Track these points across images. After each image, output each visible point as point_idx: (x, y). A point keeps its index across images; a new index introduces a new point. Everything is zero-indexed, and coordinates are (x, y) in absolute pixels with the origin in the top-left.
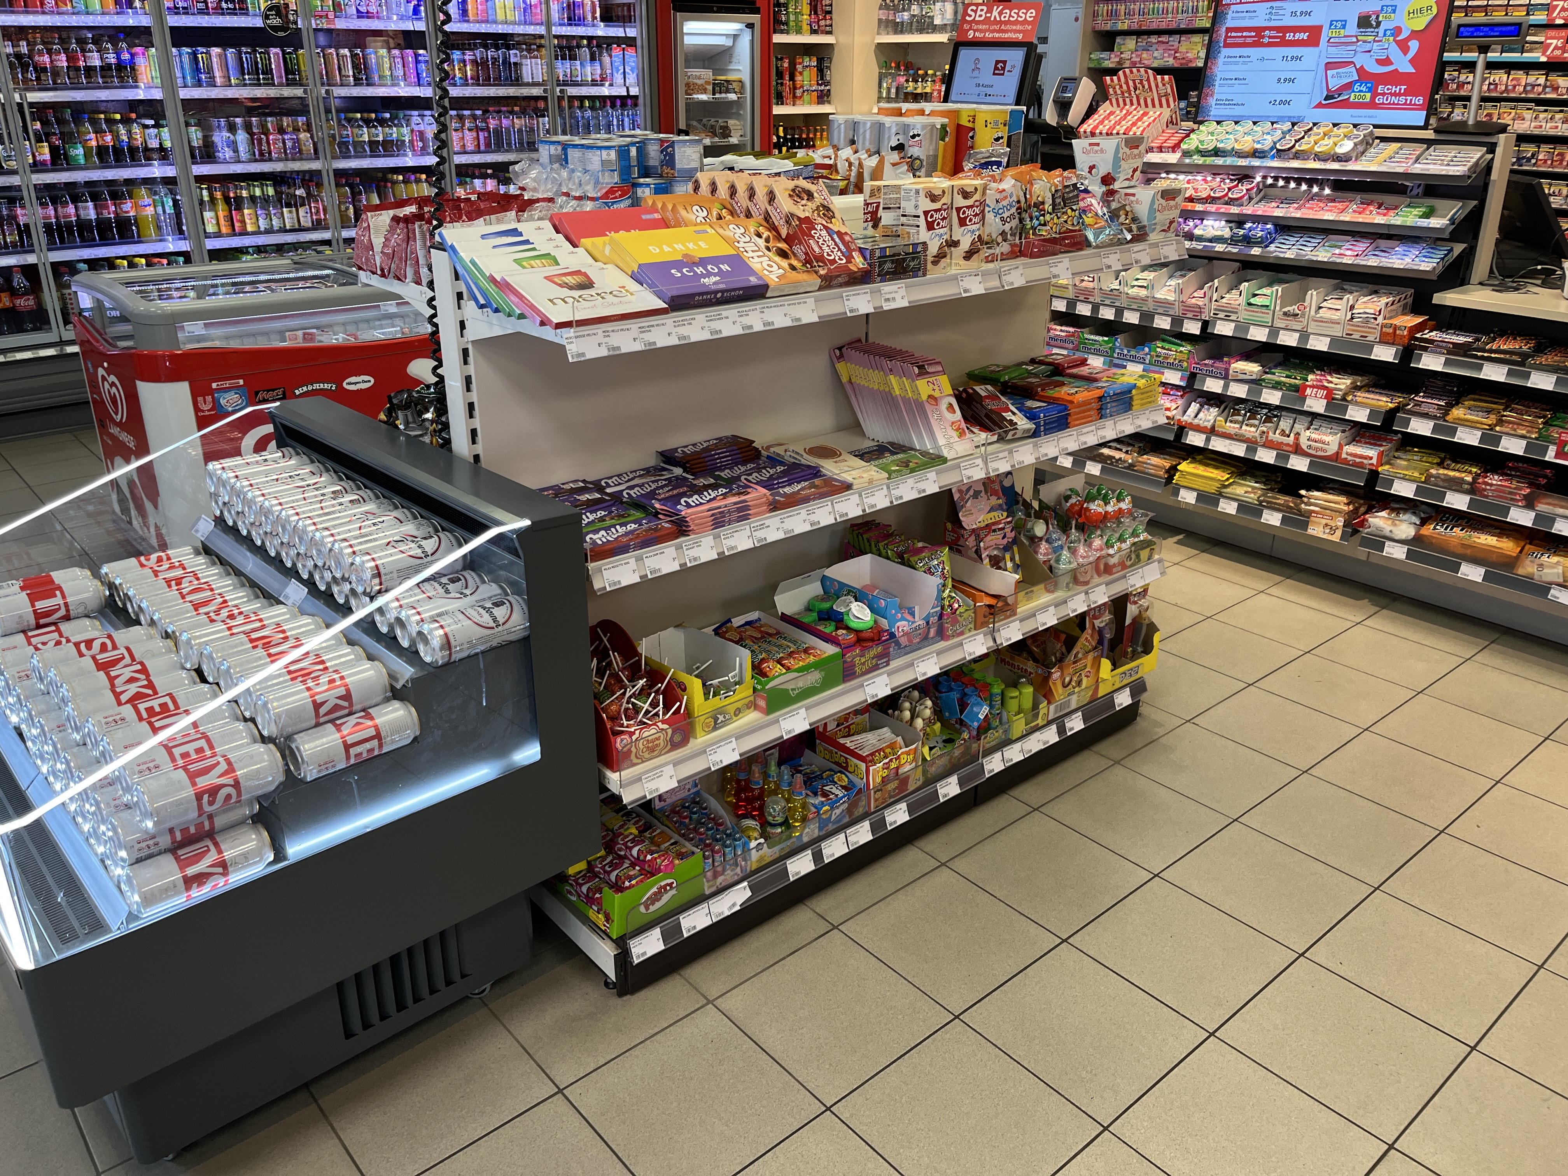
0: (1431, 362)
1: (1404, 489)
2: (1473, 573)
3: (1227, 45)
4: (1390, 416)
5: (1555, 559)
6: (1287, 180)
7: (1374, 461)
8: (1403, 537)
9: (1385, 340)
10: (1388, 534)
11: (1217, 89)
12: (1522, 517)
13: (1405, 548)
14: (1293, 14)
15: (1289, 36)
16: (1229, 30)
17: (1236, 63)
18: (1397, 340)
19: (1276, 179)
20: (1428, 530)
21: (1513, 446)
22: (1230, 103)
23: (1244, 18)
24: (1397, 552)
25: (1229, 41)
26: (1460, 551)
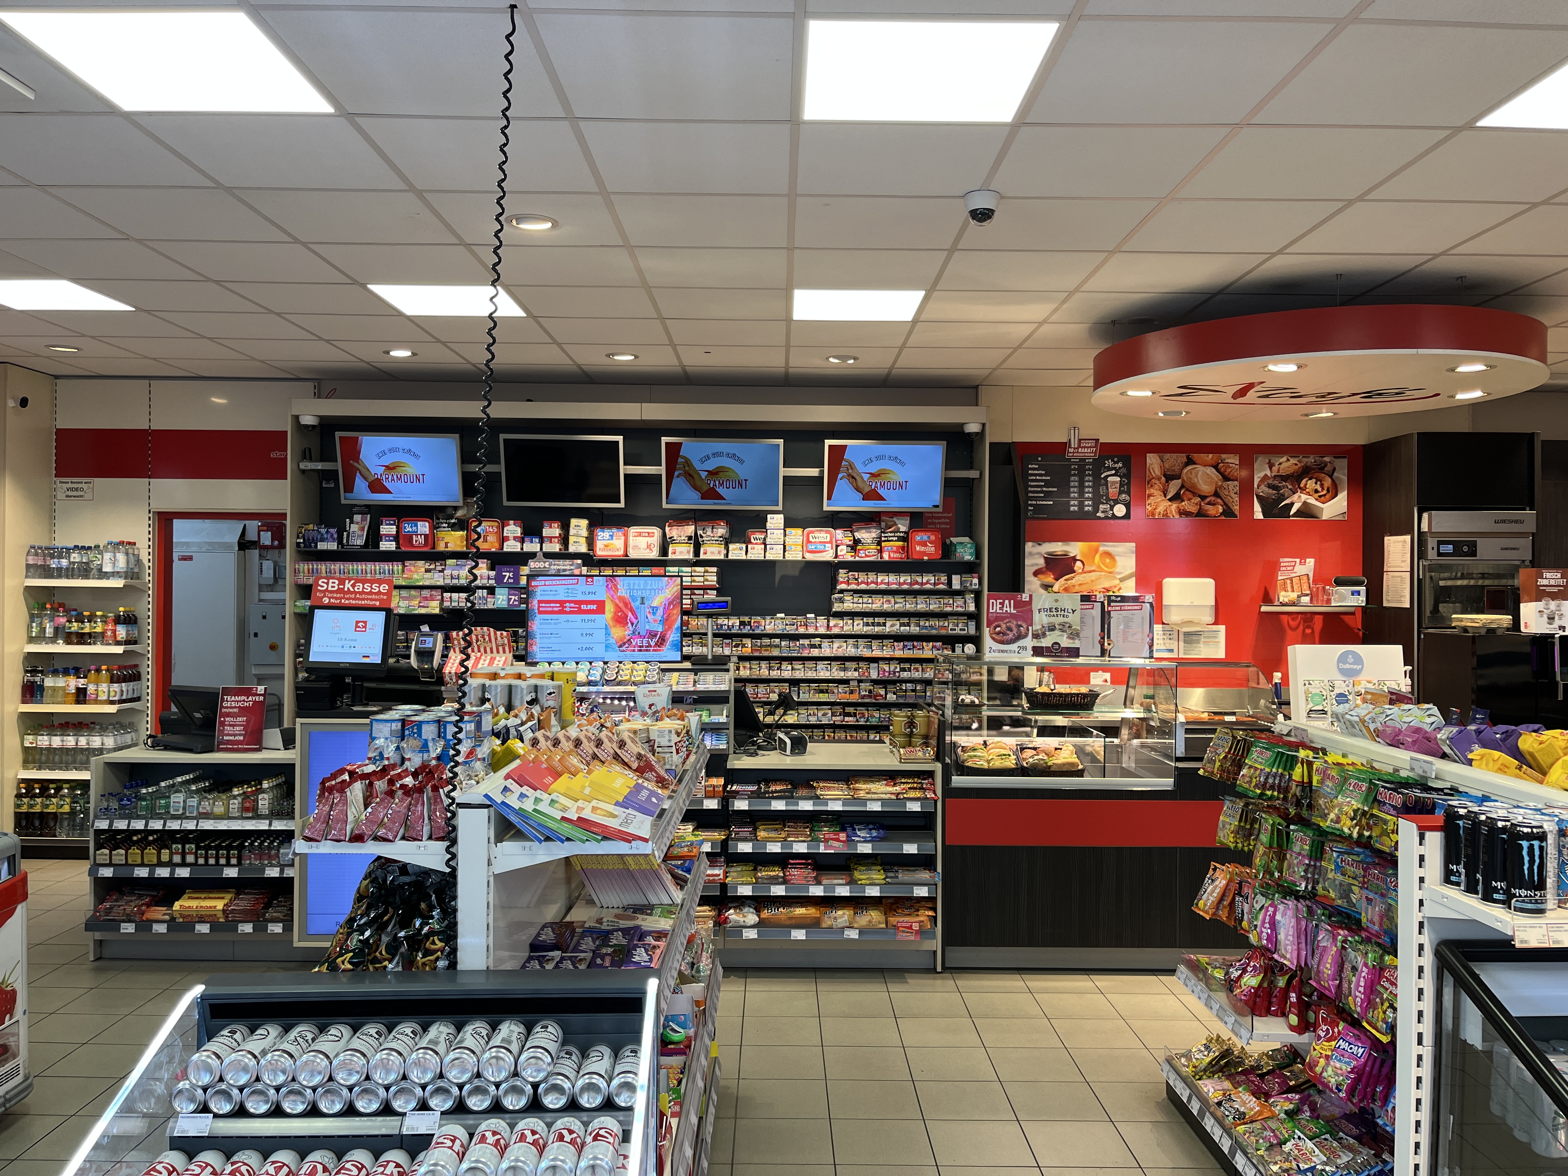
0: (741, 805)
1: (745, 891)
2: (799, 935)
3: (540, 612)
4: (725, 843)
5: (840, 912)
6: (612, 699)
7: (721, 877)
8: (752, 923)
9: (709, 796)
10: (743, 924)
11: (538, 640)
12: (817, 891)
13: (756, 931)
14: (584, 593)
15: (584, 607)
16: (540, 602)
17: (550, 624)
18: (716, 795)
19: (604, 699)
20: (765, 914)
21: (801, 848)
22: (550, 649)
23: (549, 595)
24: (751, 934)
25: (541, 609)
26: (789, 922)
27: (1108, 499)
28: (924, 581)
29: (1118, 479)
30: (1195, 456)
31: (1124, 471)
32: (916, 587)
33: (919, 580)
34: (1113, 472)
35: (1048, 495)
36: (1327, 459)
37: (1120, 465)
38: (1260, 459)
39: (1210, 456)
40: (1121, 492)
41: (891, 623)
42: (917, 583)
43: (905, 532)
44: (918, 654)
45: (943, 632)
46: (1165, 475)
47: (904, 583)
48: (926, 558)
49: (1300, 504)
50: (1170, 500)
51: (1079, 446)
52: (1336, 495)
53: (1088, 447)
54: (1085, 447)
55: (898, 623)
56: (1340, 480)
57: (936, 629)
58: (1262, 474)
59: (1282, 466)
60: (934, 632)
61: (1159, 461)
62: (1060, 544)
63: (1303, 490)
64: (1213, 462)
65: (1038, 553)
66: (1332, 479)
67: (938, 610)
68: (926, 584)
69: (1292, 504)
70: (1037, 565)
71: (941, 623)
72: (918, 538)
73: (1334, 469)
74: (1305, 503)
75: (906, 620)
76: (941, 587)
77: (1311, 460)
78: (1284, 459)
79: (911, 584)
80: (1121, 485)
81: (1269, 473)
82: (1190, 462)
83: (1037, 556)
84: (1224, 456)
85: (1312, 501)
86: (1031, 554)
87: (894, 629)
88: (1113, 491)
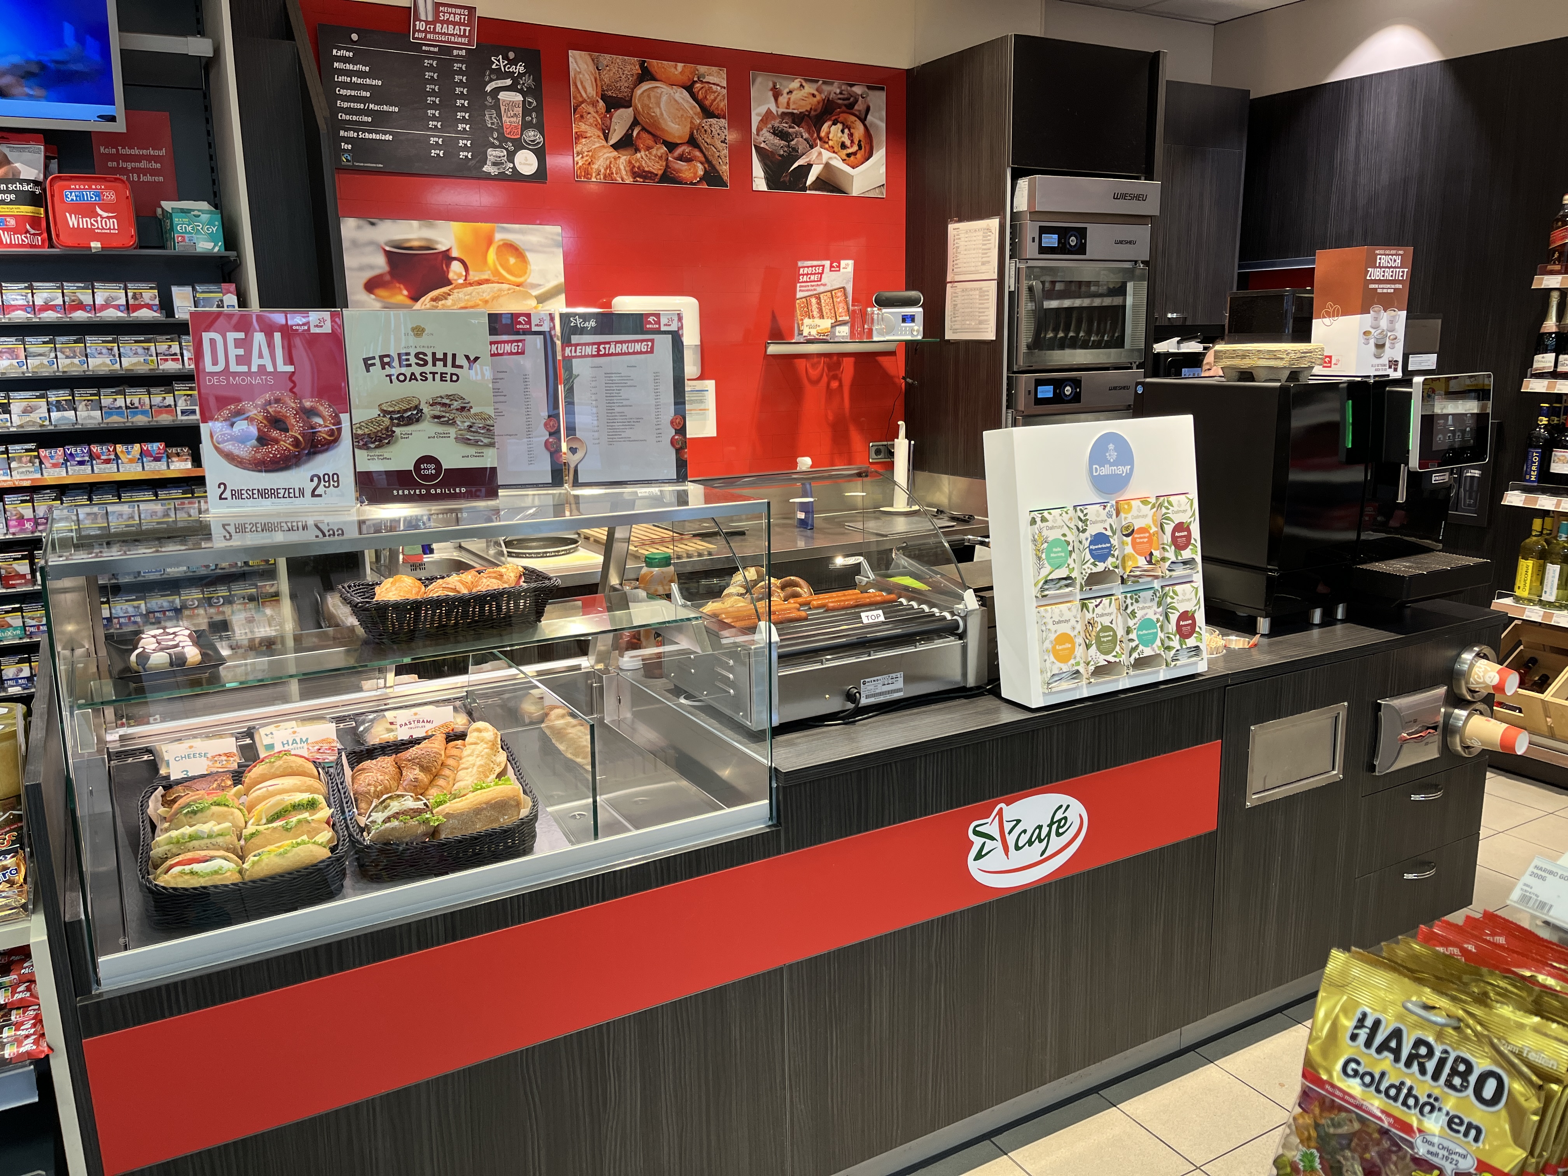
27: (503, 139)
28: (99, 301)
29: (519, 98)
30: (655, 65)
31: (528, 81)
32: (80, 316)
33: (85, 297)
34: (509, 82)
35: (380, 120)
36: (858, 90)
37: (520, 68)
38: (759, 80)
39: (680, 66)
40: (526, 126)
41: (24, 404)
42: (81, 306)
43: (36, 183)
44: (105, 472)
45: (165, 419)
46: (604, 97)
47: (47, 307)
48: (96, 245)
49: (821, 166)
50: (616, 147)
51: (436, 20)
52: (870, 155)
53: (455, 24)
54: (448, 22)
55: (42, 402)
56: (877, 127)
57: (144, 413)
58: (763, 110)
59: (793, 97)
60: (141, 420)
61: (592, 68)
62: (415, 223)
63: (824, 141)
64: (684, 79)
65: (371, 243)
66: (865, 126)
67: (143, 369)
68: (105, 307)
69: (809, 166)
70: (371, 267)
71: (157, 399)
72: (71, 196)
73: (868, 109)
74: (827, 166)
75: (62, 395)
76: (145, 314)
77: (834, 89)
78: (795, 84)
79: (65, 308)
80: (526, 112)
81: (774, 109)
82: (646, 75)
83: (369, 249)
84: (702, 69)
85: (837, 163)
86: (355, 243)
87: (35, 417)
88: (511, 120)
